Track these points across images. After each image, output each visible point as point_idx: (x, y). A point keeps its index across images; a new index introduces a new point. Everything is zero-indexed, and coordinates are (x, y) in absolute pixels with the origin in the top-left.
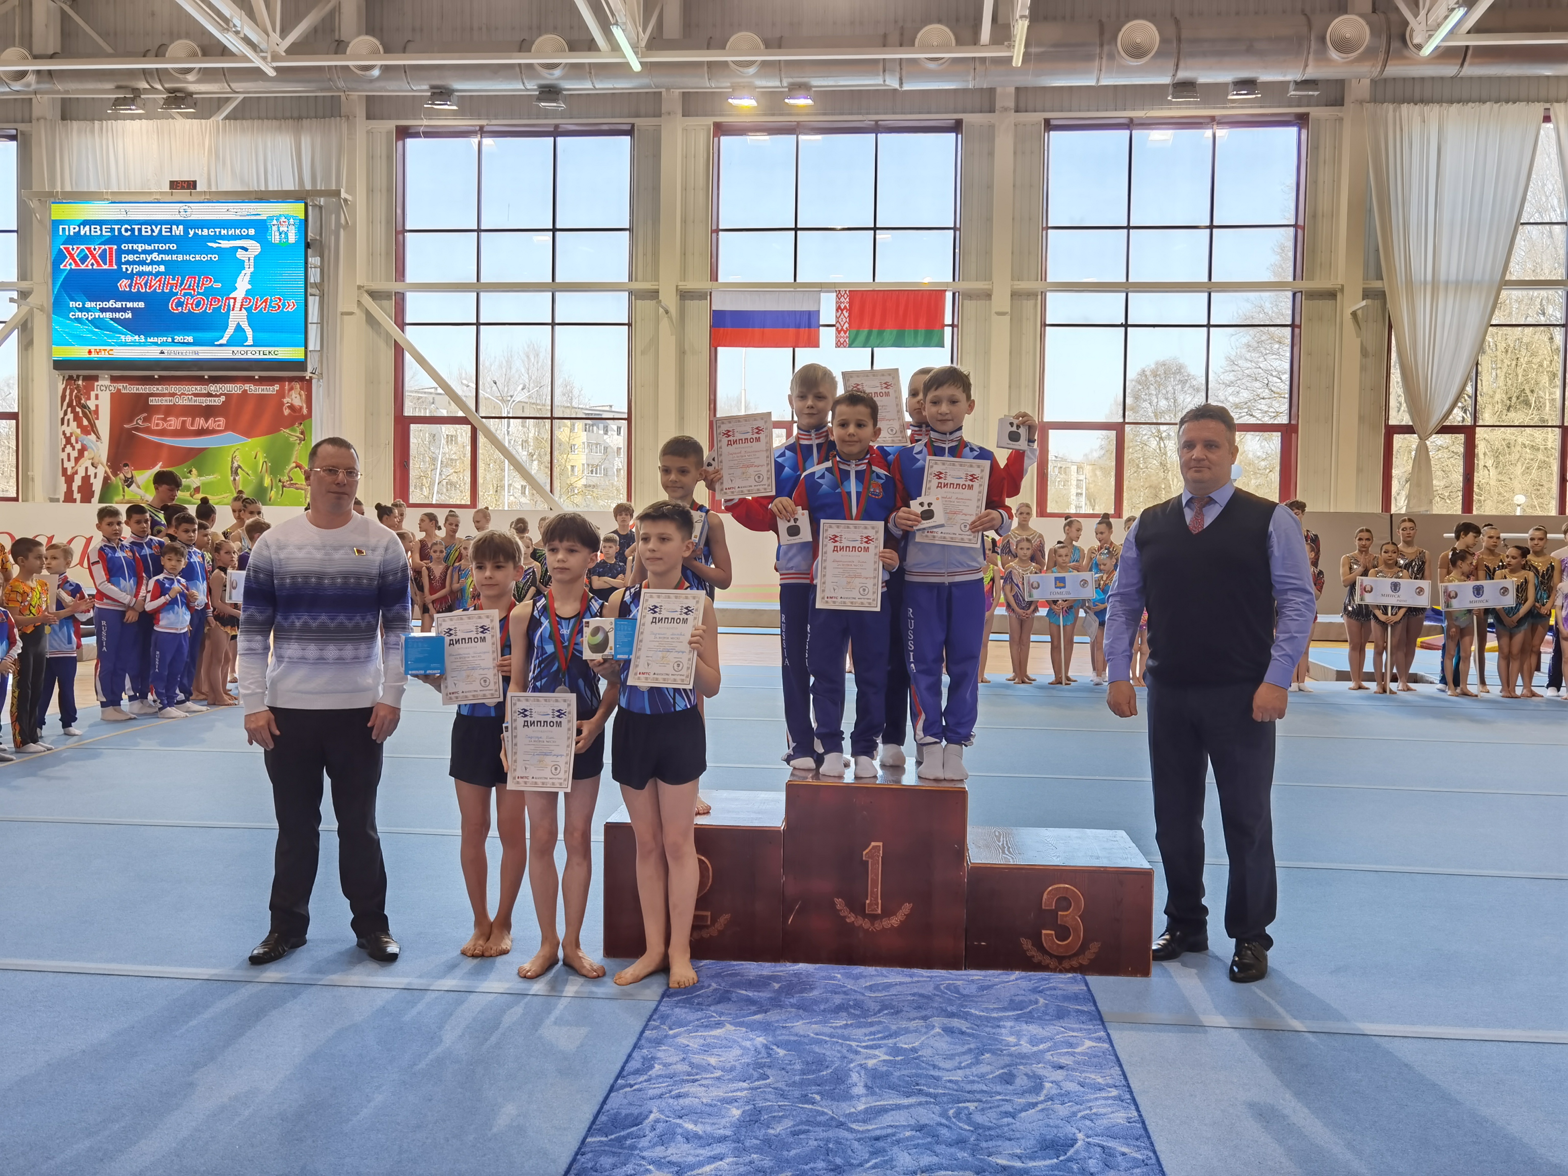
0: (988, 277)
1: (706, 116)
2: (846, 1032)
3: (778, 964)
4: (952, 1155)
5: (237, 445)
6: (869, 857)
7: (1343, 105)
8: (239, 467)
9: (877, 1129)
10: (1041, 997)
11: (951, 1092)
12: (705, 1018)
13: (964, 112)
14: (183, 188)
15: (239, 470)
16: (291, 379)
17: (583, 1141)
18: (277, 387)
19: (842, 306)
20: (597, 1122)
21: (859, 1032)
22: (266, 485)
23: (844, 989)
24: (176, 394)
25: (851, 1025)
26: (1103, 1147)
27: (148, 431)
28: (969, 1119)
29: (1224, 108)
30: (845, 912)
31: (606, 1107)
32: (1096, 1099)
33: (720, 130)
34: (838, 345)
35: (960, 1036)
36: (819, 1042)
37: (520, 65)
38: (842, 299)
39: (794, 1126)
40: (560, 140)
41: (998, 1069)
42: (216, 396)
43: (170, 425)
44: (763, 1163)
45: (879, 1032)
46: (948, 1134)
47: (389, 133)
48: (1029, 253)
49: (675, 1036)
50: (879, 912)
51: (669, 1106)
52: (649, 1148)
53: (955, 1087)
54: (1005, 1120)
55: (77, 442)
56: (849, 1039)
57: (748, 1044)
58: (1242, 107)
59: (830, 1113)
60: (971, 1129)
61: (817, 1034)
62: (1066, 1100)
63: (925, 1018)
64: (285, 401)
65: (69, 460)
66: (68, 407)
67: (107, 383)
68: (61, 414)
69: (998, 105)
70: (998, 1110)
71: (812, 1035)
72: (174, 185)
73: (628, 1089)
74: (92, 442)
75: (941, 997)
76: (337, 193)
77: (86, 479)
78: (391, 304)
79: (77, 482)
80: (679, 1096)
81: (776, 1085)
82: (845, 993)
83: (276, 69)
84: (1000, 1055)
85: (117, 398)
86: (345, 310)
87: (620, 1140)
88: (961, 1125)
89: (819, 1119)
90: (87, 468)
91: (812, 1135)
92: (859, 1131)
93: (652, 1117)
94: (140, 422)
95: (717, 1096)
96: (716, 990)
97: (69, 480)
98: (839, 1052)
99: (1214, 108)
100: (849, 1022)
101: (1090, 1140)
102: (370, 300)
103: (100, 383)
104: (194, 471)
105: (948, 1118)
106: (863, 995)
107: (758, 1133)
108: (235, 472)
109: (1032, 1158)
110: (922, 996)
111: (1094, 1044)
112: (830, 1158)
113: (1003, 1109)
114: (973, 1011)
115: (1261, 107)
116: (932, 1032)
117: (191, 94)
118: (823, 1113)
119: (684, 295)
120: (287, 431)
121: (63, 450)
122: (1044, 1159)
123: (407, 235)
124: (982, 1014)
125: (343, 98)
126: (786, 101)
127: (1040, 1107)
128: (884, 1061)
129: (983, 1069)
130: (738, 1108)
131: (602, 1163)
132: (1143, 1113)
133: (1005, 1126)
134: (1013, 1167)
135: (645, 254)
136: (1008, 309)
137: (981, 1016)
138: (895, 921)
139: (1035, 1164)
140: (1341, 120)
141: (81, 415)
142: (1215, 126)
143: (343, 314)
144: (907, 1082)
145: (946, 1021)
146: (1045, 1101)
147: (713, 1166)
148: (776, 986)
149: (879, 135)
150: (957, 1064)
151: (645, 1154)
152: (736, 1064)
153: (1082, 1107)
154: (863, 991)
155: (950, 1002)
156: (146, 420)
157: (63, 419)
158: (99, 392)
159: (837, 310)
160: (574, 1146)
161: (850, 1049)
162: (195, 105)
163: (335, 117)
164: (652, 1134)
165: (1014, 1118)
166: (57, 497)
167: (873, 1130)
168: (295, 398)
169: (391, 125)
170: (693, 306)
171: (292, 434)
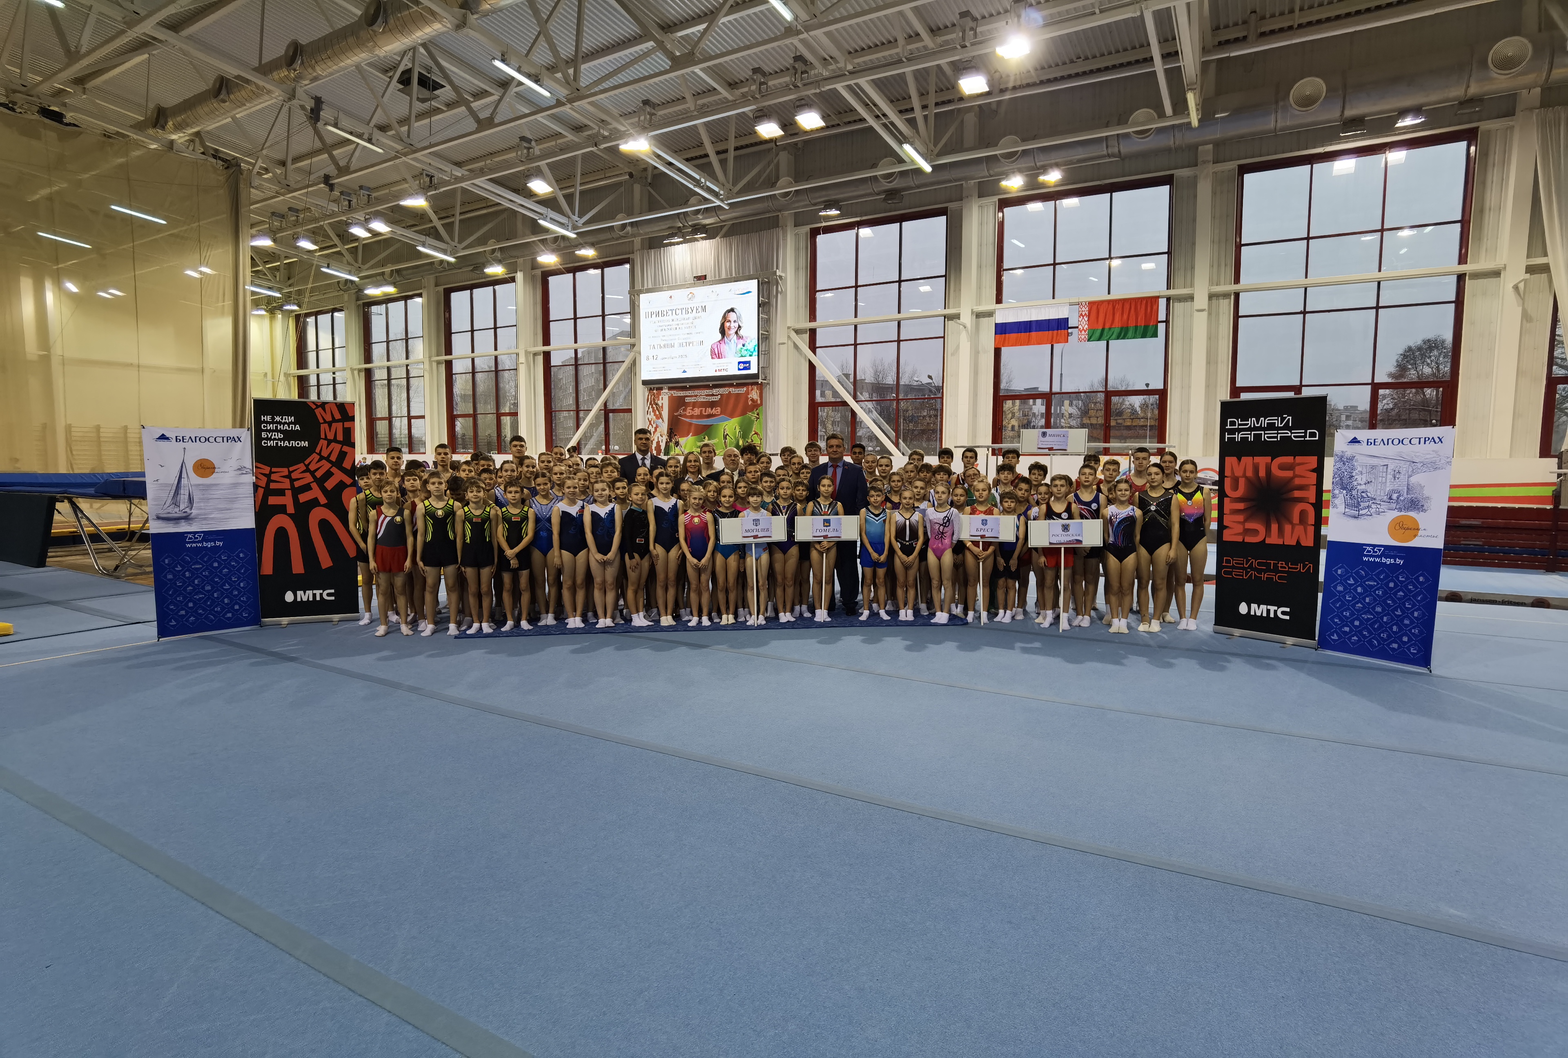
0: (1192, 285)
1: (991, 196)
5: (726, 423)
7: (1514, 115)
8: (727, 435)
13: (1175, 169)
14: (700, 280)
16: (752, 384)
18: (745, 389)
19: (1083, 314)
22: (740, 445)
24: (698, 396)
27: (686, 416)
29: (1392, 135)
33: (1003, 204)
34: (1081, 340)
37: (870, 177)
38: (1083, 309)
40: (903, 223)
42: (716, 395)
43: (695, 413)
47: (807, 233)
48: (1226, 265)
58: (1410, 132)
64: (749, 396)
66: (649, 405)
67: (667, 391)
68: (646, 409)
69: (1200, 160)
72: (696, 278)
74: (659, 423)
76: (777, 273)
77: (658, 443)
78: (807, 336)
83: (728, 205)
85: (672, 399)
94: (682, 412)
99: (1385, 137)
102: (795, 334)
103: (664, 391)
104: (707, 438)
108: (725, 438)
115: (1427, 130)
117: (704, 226)
119: (977, 315)
120: (750, 413)
123: (818, 293)
125: (780, 216)
126: (1040, 178)
135: (954, 291)
136: (1206, 307)
140: (1511, 128)
141: (655, 408)
142: (1387, 151)
143: (780, 343)
149: (1111, 193)
156: (685, 410)
157: (647, 412)
158: (663, 396)
159: (1081, 317)
162: (706, 232)
163: (776, 228)
168: (754, 394)
169: (806, 229)
170: (984, 321)
171: (752, 415)
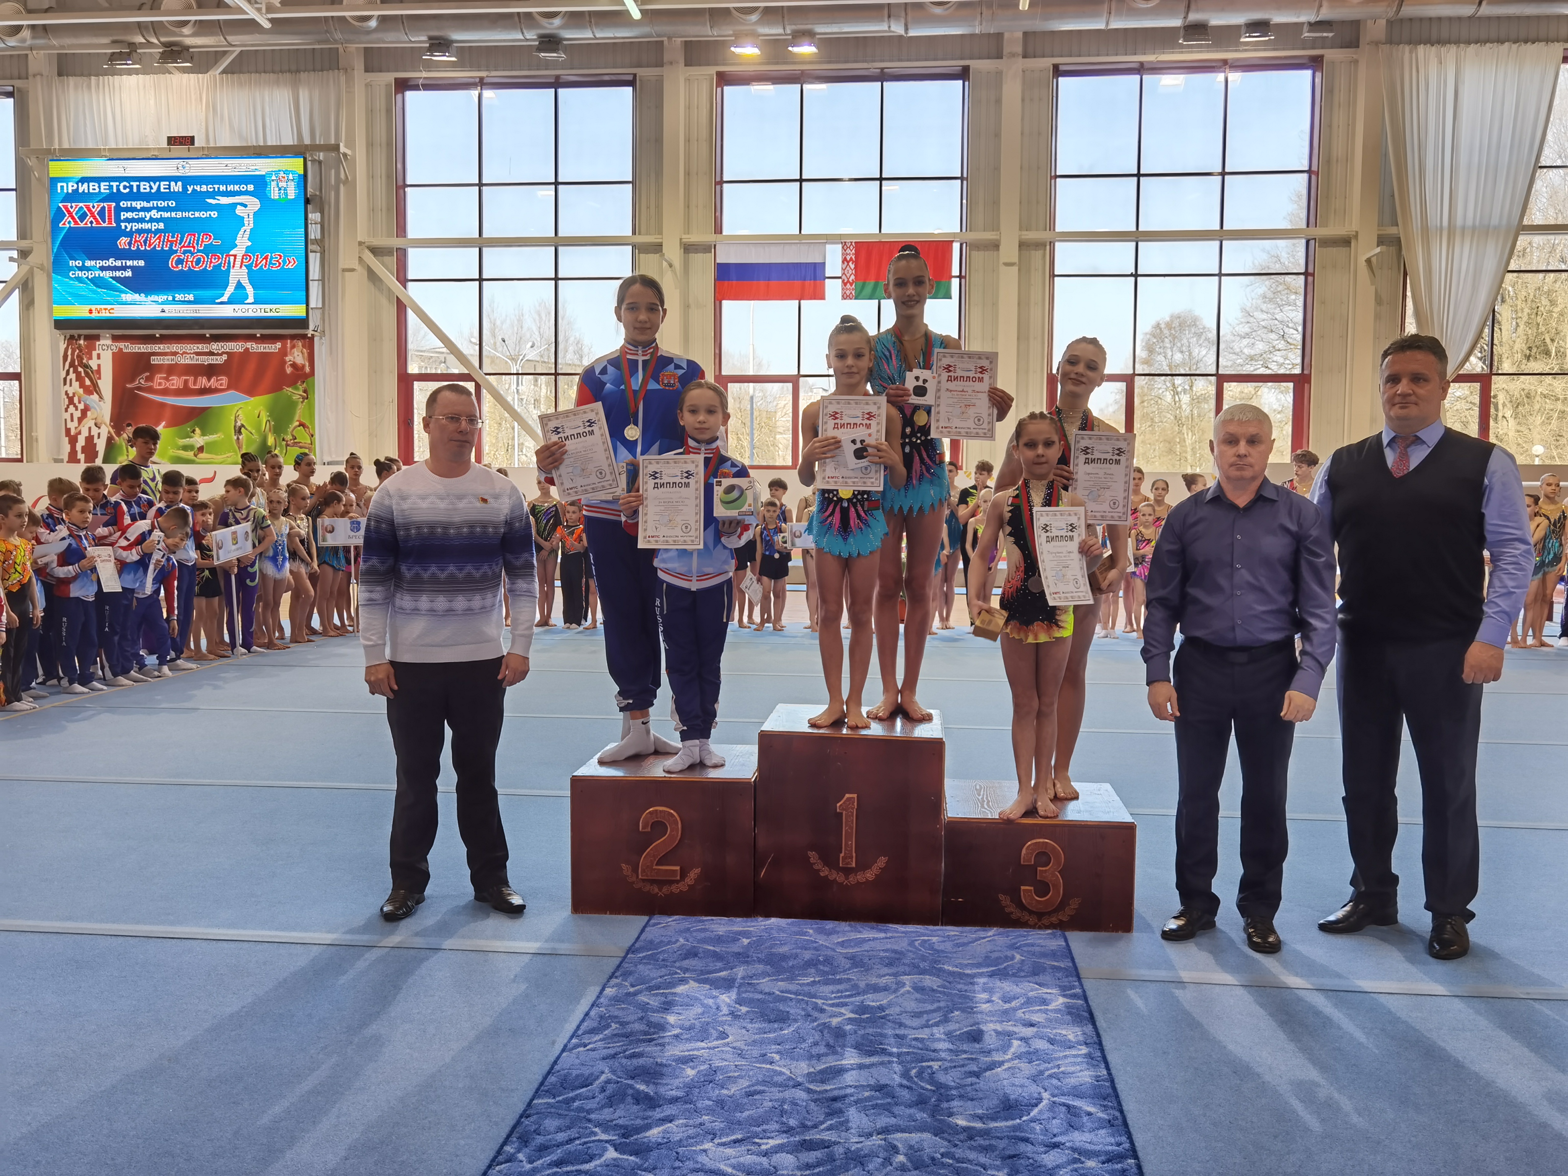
0: (996, 227)
1: (709, 65)
2: (813, 990)
3: (749, 919)
4: (910, 1116)
5: (240, 404)
6: (843, 809)
7: (1358, 47)
8: (243, 426)
9: (835, 1089)
10: (1018, 953)
11: (915, 1051)
12: (669, 974)
13: (971, 58)
14: (181, 144)
15: (243, 430)
16: (293, 337)
17: (529, 1104)
18: (279, 345)
19: (848, 258)
20: (546, 1083)
21: (826, 990)
22: (269, 444)
23: (815, 945)
24: (178, 353)
25: (819, 982)
26: (1068, 1107)
27: (150, 390)
28: (932, 1080)
29: (1236, 51)
30: (818, 865)
31: (557, 1068)
32: (1066, 1057)
33: (724, 80)
34: (845, 297)
35: (930, 993)
36: (784, 1000)
37: (518, 13)
38: (848, 251)
39: (749, 1086)
40: (560, 91)
41: (967, 1026)
42: (218, 354)
43: (173, 385)
44: (714, 1124)
45: (847, 990)
46: (908, 1096)
47: (388, 86)
48: (1038, 203)
49: (635, 994)
50: (854, 865)
51: (623, 1067)
52: (596, 1109)
53: (920, 1046)
54: (970, 1080)
55: (80, 402)
56: (815, 996)
57: (710, 1002)
58: (1255, 50)
59: (788, 1073)
60: (933, 1088)
61: (782, 992)
62: (1034, 1058)
63: (895, 975)
64: (287, 359)
65: (72, 420)
66: (70, 367)
67: (109, 342)
68: (63, 374)
69: (1006, 50)
70: (963, 1069)
71: (778, 993)
72: (172, 141)
73: (582, 1049)
74: (95, 402)
75: (914, 953)
76: (336, 148)
77: (90, 439)
78: (392, 260)
79: (81, 442)
80: (634, 1056)
81: (735, 1045)
82: (816, 949)
83: (271, 20)
84: (970, 1013)
85: (119, 359)
86: (346, 267)
87: (568, 1102)
88: (922, 1084)
89: (776, 1079)
90: (90, 428)
91: (767, 1096)
92: (816, 1091)
93: (603, 1078)
94: (142, 381)
95: (672, 1055)
96: (683, 945)
97: (73, 440)
98: (803, 1009)
99: (1227, 51)
100: (817, 979)
101: (1055, 1099)
102: (372, 256)
103: (102, 342)
104: (198, 430)
105: (909, 1079)
106: (834, 950)
107: (711, 1094)
108: (238, 431)
109: (994, 1119)
110: (895, 952)
111: (1069, 1000)
112: (784, 1119)
113: (967, 1069)
114: (946, 967)
115: (1274, 50)
116: (902, 990)
117: (187, 48)
118: (781, 1073)
119: (688, 248)
120: (290, 389)
121: (66, 410)
122: (1006, 1119)
123: (408, 190)
124: (955, 969)
125: (341, 50)
126: (790, 48)
127: (1006, 1065)
128: (849, 1018)
129: (951, 1026)
130: (693, 1068)
131: (546, 1125)
132: (1113, 1072)
133: (968, 1085)
134: (973, 1128)
135: (648, 208)
136: (1015, 260)
137: (954, 972)
138: (870, 875)
139: (996, 1125)
140: (1356, 62)
141: (83, 375)
142: (1227, 70)
143: (344, 270)
144: (871, 1041)
145: (916, 978)
146: (1012, 1059)
147: (661, 1129)
148: (746, 941)
149: (885, 83)
150: (924, 1022)
151: (592, 1116)
152: (696, 1022)
153: (1050, 1066)
154: (833, 947)
155: (923, 958)
156: (148, 379)
157: (65, 379)
158: (101, 352)
159: (843, 262)
160: (521, 1107)
161: (816, 1007)
162: (191, 59)
163: (333, 70)
164: (601, 1096)
165: (978, 1077)
166: (61, 457)
167: (831, 1090)
168: (297, 356)
169: (390, 77)
170: (697, 259)
171: (295, 393)
